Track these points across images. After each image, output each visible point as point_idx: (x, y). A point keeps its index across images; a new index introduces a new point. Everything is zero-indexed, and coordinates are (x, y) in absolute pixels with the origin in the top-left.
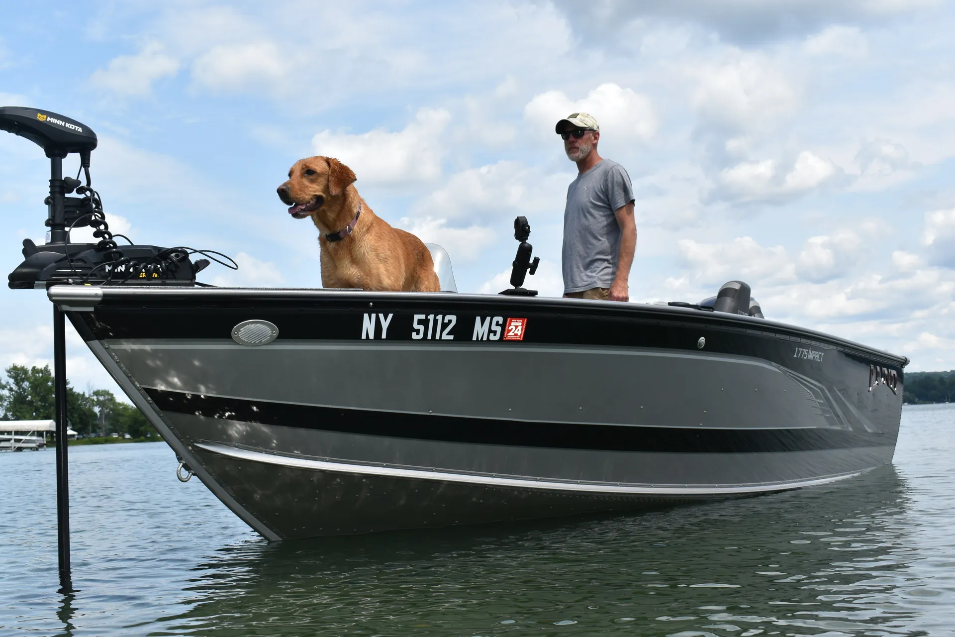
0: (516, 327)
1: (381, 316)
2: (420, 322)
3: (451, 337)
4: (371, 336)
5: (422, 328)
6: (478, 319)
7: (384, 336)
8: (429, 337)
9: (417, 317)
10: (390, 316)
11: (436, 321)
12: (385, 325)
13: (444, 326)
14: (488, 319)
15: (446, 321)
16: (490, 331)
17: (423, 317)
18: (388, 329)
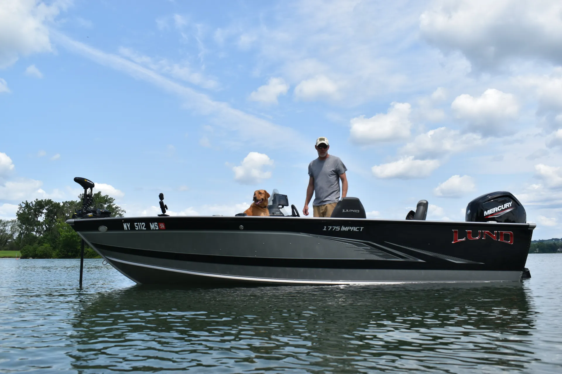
0: (162, 225)
1: (127, 224)
2: (136, 225)
3: (145, 229)
4: (127, 229)
5: (137, 226)
6: (150, 224)
7: (129, 229)
8: (140, 229)
9: (135, 224)
10: (129, 224)
11: (140, 225)
12: (129, 226)
13: (143, 226)
14: (153, 223)
15: (142, 224)
16: (155, 227)
17: (136, 224)
18: (130, 227)
